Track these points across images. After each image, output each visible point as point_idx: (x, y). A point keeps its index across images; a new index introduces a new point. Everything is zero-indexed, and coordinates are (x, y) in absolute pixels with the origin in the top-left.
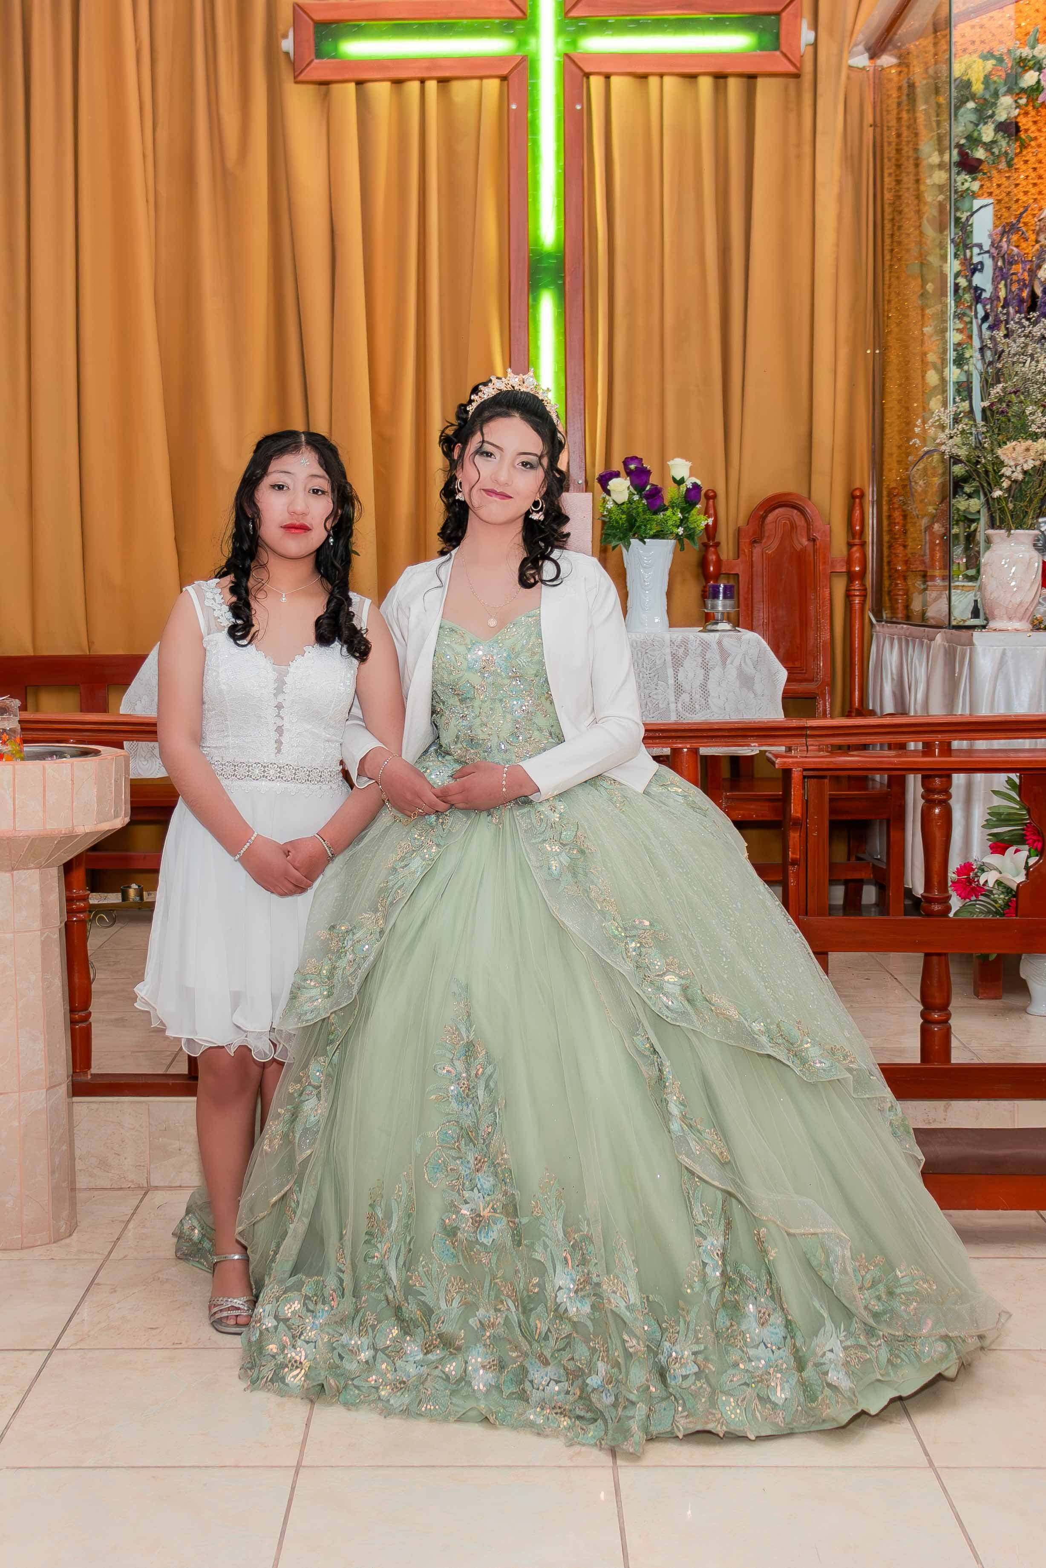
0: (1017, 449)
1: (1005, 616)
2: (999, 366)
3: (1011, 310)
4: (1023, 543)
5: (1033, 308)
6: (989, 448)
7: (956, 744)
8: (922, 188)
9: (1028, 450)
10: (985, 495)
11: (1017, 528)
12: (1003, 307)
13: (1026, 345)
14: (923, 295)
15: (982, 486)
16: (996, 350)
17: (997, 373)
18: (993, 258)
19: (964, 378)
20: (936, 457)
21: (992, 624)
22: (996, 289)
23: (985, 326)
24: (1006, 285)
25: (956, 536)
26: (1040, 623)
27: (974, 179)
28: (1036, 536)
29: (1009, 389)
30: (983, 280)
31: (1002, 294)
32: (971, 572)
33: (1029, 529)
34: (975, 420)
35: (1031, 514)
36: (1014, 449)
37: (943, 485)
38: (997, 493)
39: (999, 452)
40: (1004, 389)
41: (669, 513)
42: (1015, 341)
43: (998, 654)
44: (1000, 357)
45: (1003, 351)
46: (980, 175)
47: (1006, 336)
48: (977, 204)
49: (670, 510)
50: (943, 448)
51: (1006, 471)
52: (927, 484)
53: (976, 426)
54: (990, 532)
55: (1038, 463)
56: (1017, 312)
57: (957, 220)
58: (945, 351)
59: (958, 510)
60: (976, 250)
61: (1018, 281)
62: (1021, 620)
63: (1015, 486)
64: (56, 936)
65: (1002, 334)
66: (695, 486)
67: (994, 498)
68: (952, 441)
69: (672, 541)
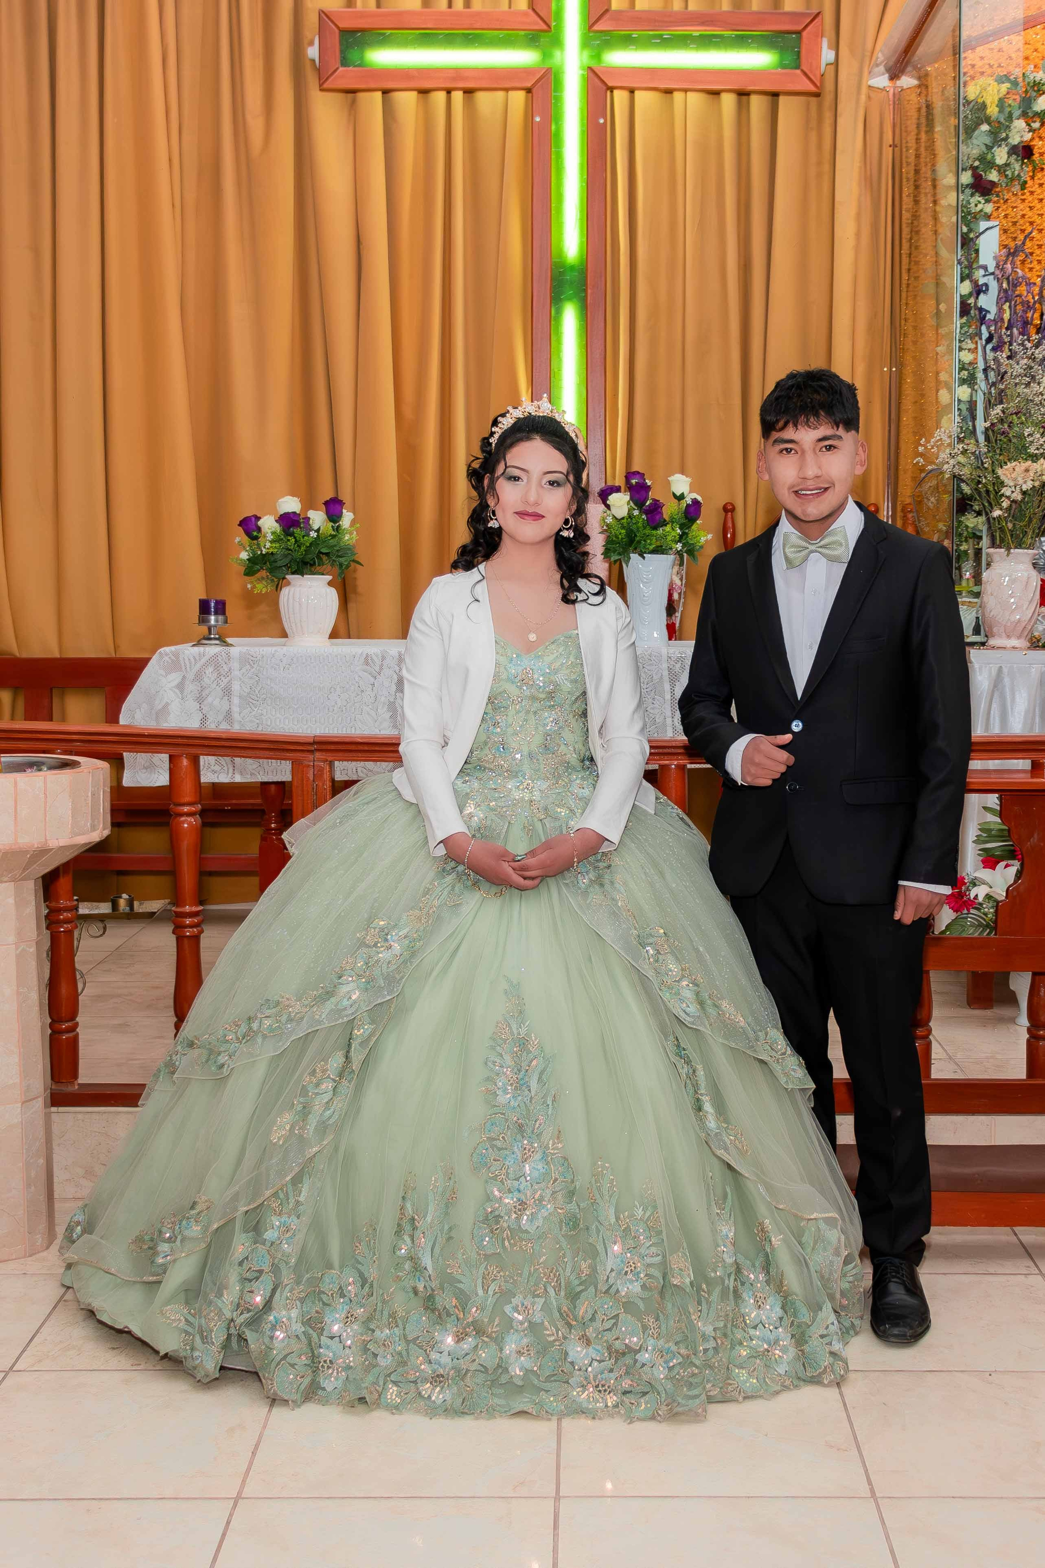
0: (1018, 469)
1: (1004, 634)
2: (1002, 387)
3: (1015, 331)
4: (1022, 563)
6: (990, 469)
9: (1027, 470)
10: (987, 514)
11: (1016, 548)
12: (1007, 329)
13: (1031, 368)
14: (937, 315)
15: (983, 504)
16: (999, 370)
17: (1000, 394)
18: (998, 280)
20: (939, 475)
21: (992, 642)
22: (1001, 310)
23: (989, 347)
24: (1010, 307)
26: (1038, 641)
27: (987, 201)
28: (1035, 555)
29: (1011, 410)
30: (988, 302)
31: (1007, 316)
32: (976, 589)
33: (1028, 548)
34: (977, 441)
35: (1030, 534)
36: (1014, 469)
38: (997, 513)
39: (1000, 472)
40: (1005, 410)
41: (668, 528)
42: (1017, 363)
43: (995, 672)
44: (1002, 378)
45: (1006, 372)
46: (993, 198)
47: (1009, 358)
48: (985, 225)
49: (670, 525)
50: (946, 467)
51: (1006, 491)
53: (978, 445)
54: (992, 550)
55: (1037, 484)
56: (1020, 334)
60: (982, 272)
61: (1022, 303)
62: (1019, 637)
63: (1014, 506)
64: (33, 950)
65: (1004, 355)
66: (695, 502)
67: (994, 519)
68: (952, 462)
69: (672, 556)
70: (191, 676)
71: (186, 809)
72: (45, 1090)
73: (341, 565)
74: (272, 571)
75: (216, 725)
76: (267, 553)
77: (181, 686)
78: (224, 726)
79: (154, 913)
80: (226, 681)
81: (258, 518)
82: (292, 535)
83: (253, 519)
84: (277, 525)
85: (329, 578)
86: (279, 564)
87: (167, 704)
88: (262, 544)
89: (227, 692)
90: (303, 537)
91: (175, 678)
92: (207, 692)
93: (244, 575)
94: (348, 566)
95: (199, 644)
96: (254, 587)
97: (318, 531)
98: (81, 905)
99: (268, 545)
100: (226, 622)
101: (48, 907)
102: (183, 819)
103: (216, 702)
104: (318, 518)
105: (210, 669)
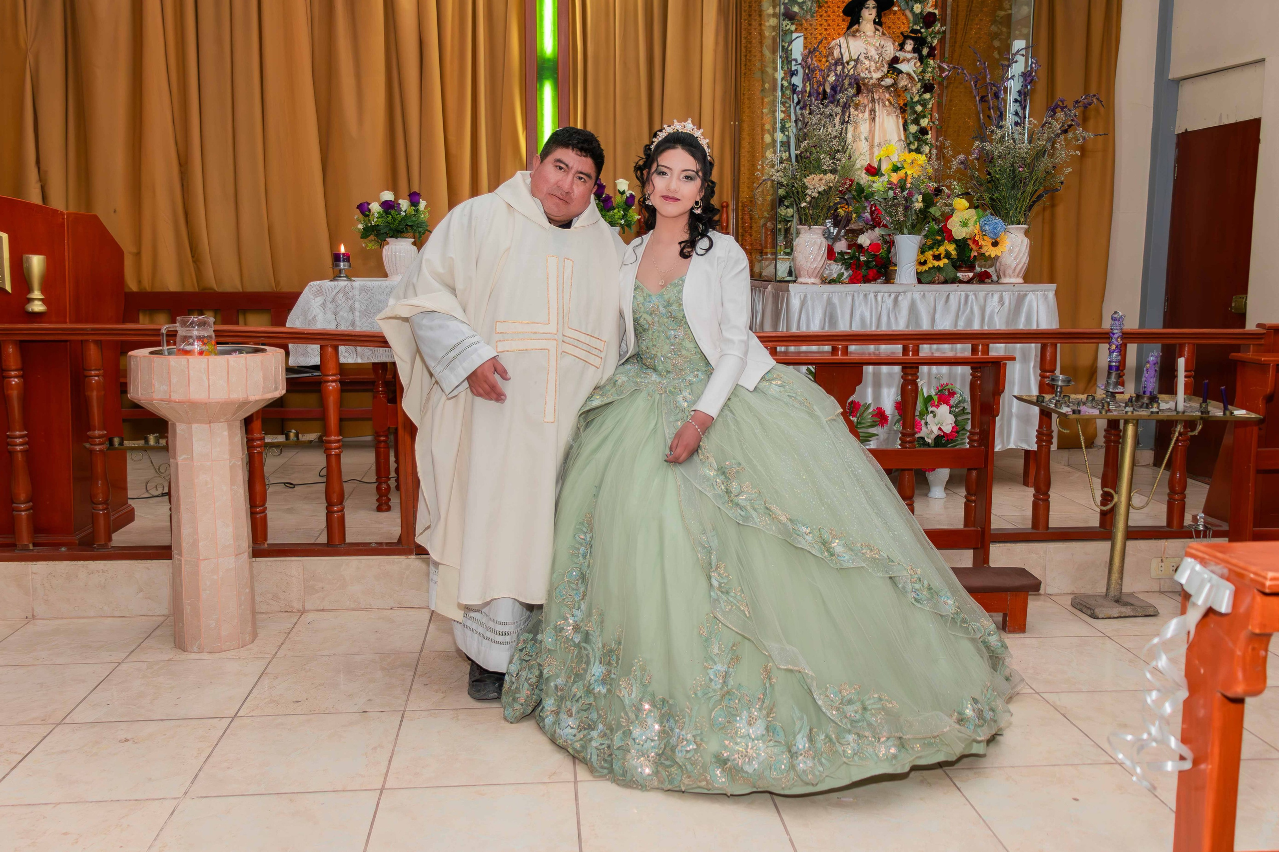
0: (815, 179)
1: (807, 276)
2: (806, 131)
3: (813, 99)
4: (817, 234)
5: (825, 98)
6: (799, 178)
7: (778, 349)
8: (763, 28)
9: (821, 180)
10: (797, 205)
11: (814, 225)
12: (808, 97)
13: (820, 120)
14: (763, 90)
15: (795, 200)
16: (804, 122)
17: (804, 135)
18: (803, 68)
19: (785, 139)
20: (769, 184)
21: (800, 280)
22: (804, 86)
23: (798, 107)
24: (810, 84)
25: (780, 230)
26: (826, 279)
27: (792, 24)
28: (825, 229)
29: (811, 144)
30: (797, 80)
31: (808, 89)
32: (788, 250)
33: (821, 226)
34: (791, 162)
35: (820, 217)
36: (813, 179)
37: (773, 200)
38: (803, 204)
39: (805, 180)
40: (808, 144)
41: (616, 211)
42: (814, 117)
43: (802, 298)
44: (806, 125)
45: (808, 122)
46: (796, 22)
47: (810, 114)
48: (795, 35)
49: (616, 210)
50: (774, 177)
52: (764, 200)
53: (792, 165)
54: (799, 227)
55: (826, 188)
56: (816, 100)
57: (783, 47)
58: (775, 123)
59: (781, 214)
60: (794, 63)
61: (817, 82)
62: (816, 277)
63: (813, 200)
64: (240, 463)
65: (807, 112)
66: (631, 195)
67: (801, 208)
68: (778, 174)
69: (618, 228)
70: (329, 299)
71: (331, 378)
72: (249, 548)
73: (420, 232)
74: (378, 235)
75: (345, 327)
76: (375, 225)
77: (323, 305)
78: (351, 328)
79: (312, 441)
80: (351, 302)
81: (369, 204)
82: (390, 214)
83: (366, 204)
84: (380, 208)
85: (413, 240)
86: (382, 231)
87: (315, 316)
88: (371, 219)
89: (352, 309)
90: (397, 215)
91: (320, 300)
92: (339, 308)
93: (362, 238)
94: (424, 233)
95: (333, 279)
96: (367, 246)
97: (405, 211)
98: (266, 437)
99: (376, 220)
100: (350, 266)
101: (246, 438)
102: (329, 384)
103: (345, 315)
104: (404, 204)
105: (342, 295)
